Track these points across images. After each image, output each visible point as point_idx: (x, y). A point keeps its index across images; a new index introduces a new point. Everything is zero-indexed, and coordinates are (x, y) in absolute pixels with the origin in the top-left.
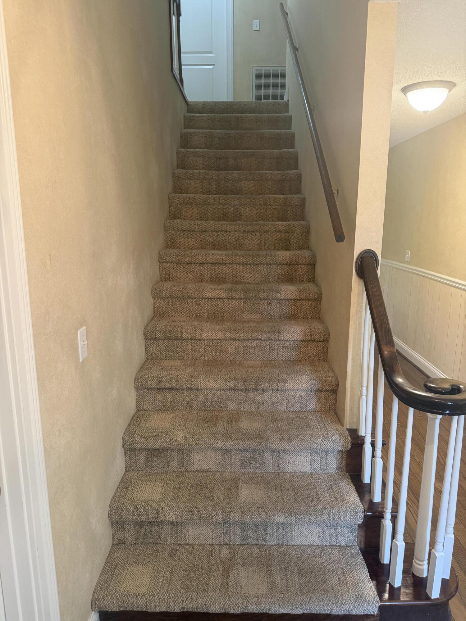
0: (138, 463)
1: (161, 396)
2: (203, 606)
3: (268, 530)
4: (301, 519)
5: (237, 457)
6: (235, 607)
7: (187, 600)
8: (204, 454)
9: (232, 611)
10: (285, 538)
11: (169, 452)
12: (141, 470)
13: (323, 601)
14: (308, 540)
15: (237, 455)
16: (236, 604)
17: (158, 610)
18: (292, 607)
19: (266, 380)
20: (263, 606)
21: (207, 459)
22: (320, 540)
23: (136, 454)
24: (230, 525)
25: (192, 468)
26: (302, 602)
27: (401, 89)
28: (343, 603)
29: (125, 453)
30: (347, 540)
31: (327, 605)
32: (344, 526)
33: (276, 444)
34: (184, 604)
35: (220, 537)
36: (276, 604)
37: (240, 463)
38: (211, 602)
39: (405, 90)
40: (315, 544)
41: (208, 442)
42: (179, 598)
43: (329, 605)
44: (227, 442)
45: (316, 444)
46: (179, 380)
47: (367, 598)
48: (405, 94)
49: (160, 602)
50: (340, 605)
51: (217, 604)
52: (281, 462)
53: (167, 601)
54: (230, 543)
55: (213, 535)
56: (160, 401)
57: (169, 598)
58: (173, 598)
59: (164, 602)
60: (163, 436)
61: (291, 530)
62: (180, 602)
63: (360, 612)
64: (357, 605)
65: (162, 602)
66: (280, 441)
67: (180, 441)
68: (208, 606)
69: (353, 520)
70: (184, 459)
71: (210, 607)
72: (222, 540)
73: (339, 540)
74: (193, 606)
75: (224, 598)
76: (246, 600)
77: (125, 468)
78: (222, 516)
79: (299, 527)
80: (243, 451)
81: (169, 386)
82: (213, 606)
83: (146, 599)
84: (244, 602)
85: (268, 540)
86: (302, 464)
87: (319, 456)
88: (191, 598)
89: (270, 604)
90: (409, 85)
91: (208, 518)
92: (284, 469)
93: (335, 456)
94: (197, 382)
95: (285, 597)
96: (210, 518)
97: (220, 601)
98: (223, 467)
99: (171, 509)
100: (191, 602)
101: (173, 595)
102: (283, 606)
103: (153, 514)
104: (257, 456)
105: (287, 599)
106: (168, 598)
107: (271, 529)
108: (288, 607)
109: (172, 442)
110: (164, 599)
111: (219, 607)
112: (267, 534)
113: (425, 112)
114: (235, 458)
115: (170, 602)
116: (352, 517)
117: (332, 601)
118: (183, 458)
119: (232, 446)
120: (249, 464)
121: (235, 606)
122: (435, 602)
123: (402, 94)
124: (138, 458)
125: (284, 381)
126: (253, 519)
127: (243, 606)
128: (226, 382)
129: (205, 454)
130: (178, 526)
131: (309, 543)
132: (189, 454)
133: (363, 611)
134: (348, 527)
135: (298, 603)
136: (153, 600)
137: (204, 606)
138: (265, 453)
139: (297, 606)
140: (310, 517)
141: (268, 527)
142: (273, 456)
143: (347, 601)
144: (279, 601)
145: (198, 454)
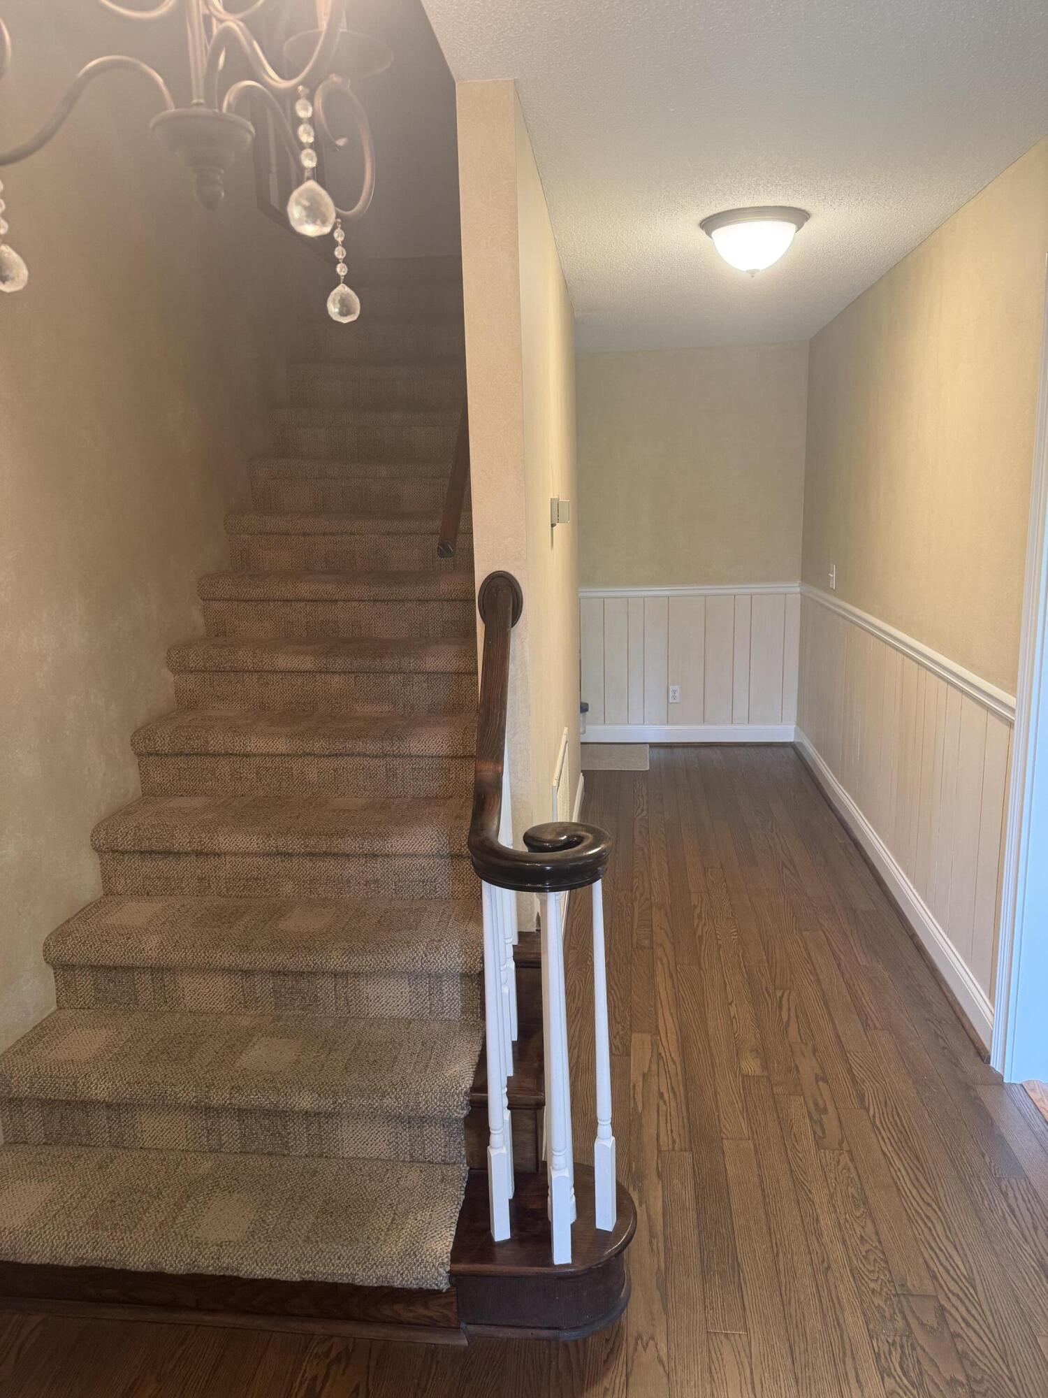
0: (81, 993)
1: (148, 867)
2: (116, 1257)
3: (291, 1125)
4: (344, 1105)
5: (265, 986)
6: (175, 1261)
7: (88, 1243)
8: (202, 979)
9: (169, 1269)
10: (324, 1142)
11: (135, 974)
12: (86, 1007)
13: (339, 1258)
14: (369, 1150)
15: (265, 982)
16: (176, 1256)
17: (35, 1259)
18: (279, 1266)
19: (349, 835)
20: (226, 1261)
21: (208, 990)
22: (392, 1149)
23: (75, 976)
24: (218, 1113)
25: (183, 1007)
26: (300, 1259)
27: (698, 222)
28: (378, 1263)
29: (55, 973)
30: (445, 1152)
31: (345, 1266)
32: (435, 1122)
33: (335, 960)
34: (82, 1251)
35: (200, 1137)
36: (252, 1258)
37: (272, 999)
38: (131, 1249)
39: (709, 225)
40: (382, 1156)
41: (203, 955)
42: (76, 1239)
43: (350, 1265)
44: (241, 956)
45: (413, 960)
46: (176, 835)
47: (425, 1257)
48: (709, 233)
49: (39, 1244)
50: (370, 1266)
51: (141, 1253)
52: (352, 998)
53: (53, 1243)
54: (222, 1150)
55: (187, 1132)
56: (147, 878)
57: (57, 1238)
58: (64, 1238)
59: (46, 1245)
60: (120, 942)
61: (334, 1127)
62: (76, 1247)
63: (409, 1282)
64: (402, 1269)
65: (43, 1245)
66: (343, 955)
67: (150, 952)
68: (125, 1257)
69: (446, 1111)
70: (166, 988)
71: (128, 1260)
72: (206, 1143)
73: (428, 1151)
74: (98, 1255)
75: (157, 1243)
76: (197, 1250)
77: (57, 1002)
78: (194, 1094)
79: (349, 1122)
80: (275, 973)
81: (160, 846)
82: (134, 1258)
83: (15, 1238)
84: (192, 1253)
85: (292, 1146)
86: (394, 1001)
87: (425, 986)
88: (96, 1241)
89: (239, 1258)
90: (715, 215)
91: (169, 1098)
92: (359, 1011)
93: (457, 985)
94: (212, 839)
95: (271, 1247)
96: (173, 1097)
97: (148, 1249)
98: (241, 1006)
99: (101, 1077)
100: (94, 1248)
101: (65, 1234)
102: (262, 1264)
103: (67, 1086)
104: (304, 984)
105: (274, 1251)
106: (55, 1237)
107: (295, 1124)
108: (272, 1266)
109: (136, 954)
110: (48, 1240)
111: (144, 1260)
112: (289, 1134)
113: (752, 273)
114: (263, 988)
115: (57, 1246)
116: (442, 1104)
117: (356, 1259)
118: (164, 986)
119: (250, 964)
120: (290, 1001)
121: (175, 1259)
122: (559, 1271)
123: (702, 233)
124: (80, 984)
125: (384, 836)
126: (253, 1102)
127: (189, 1260)
128: (270, 840)
129: (204, 979)
130: (121, 1111)
131: (372, 1156)
132: (174, 979)
133: (413, 1281)
134: (444, 1126)
135: (292, 1259)
136: (27, 1240)
137: (118, 1257)
138: (318, 980)
139: (289, 1265)
140: (361, 1101)
141: (289, 1119)
142: (336, 985)
143: (385, 1259)
144: (257, 1253)
145: (190, 978)
